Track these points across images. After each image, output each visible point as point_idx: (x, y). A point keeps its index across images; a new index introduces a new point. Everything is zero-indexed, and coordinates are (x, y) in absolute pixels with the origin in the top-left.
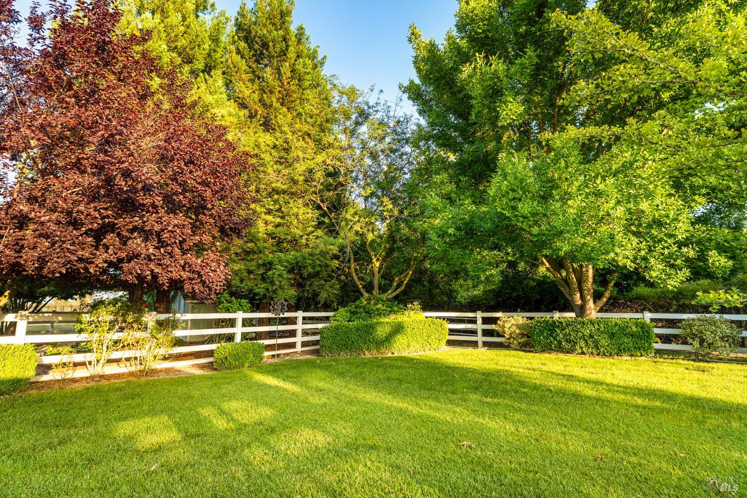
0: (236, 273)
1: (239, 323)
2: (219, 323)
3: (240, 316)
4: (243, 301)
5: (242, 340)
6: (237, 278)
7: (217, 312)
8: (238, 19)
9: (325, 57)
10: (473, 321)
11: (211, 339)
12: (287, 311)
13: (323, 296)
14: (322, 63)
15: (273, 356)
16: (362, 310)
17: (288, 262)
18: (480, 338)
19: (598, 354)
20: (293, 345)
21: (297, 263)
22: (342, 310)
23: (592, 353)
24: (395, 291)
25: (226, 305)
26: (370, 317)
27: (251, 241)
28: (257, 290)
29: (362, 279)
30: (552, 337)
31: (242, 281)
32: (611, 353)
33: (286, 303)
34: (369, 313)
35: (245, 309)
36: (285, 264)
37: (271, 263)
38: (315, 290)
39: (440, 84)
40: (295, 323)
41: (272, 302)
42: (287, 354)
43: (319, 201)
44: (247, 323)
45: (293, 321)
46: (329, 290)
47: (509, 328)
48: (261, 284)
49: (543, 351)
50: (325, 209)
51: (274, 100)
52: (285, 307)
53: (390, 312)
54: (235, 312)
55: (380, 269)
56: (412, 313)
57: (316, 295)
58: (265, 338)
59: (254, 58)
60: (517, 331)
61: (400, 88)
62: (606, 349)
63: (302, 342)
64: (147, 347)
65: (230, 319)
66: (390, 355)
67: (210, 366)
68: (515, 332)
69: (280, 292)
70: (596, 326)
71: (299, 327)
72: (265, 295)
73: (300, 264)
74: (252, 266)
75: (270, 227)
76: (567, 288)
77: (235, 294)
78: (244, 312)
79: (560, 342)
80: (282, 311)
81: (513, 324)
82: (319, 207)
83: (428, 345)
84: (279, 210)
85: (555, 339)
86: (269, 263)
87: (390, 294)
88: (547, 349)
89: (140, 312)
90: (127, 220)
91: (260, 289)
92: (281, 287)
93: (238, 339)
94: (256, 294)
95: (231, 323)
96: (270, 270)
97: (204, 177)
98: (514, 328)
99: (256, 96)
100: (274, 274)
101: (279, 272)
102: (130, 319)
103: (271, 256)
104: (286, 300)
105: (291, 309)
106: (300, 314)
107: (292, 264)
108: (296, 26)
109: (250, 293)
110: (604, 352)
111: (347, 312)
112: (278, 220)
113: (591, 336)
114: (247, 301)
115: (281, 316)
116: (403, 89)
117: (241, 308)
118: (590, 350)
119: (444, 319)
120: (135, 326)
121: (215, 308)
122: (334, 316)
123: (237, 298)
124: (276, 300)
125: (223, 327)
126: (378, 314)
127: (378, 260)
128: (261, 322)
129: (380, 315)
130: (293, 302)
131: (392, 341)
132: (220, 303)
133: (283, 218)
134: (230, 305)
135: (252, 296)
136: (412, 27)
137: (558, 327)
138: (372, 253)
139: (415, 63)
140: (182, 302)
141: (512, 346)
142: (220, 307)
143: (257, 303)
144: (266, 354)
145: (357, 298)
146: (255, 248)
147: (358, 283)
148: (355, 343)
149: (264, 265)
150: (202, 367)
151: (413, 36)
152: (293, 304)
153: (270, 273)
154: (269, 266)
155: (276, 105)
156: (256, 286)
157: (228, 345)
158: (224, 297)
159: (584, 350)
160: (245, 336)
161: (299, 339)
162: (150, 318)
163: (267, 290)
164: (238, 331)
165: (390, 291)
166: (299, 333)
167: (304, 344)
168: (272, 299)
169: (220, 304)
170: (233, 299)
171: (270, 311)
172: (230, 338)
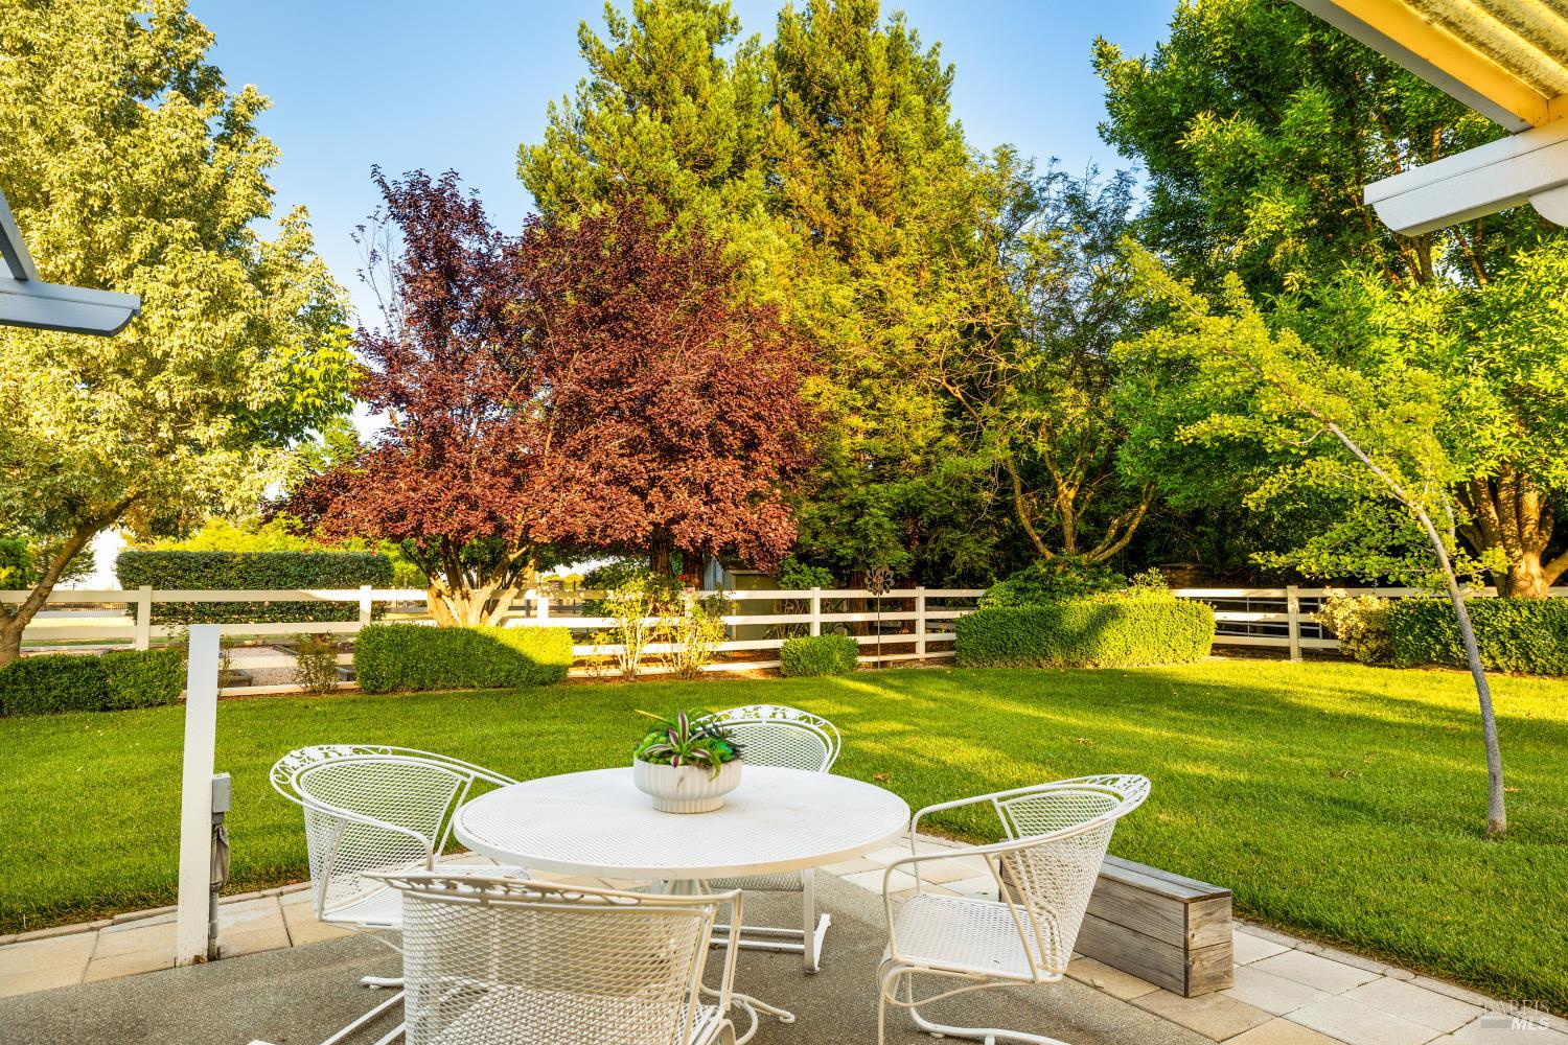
0: (805, 523)
1: (816, 606)
2: (784, 606)
3: (816, 595)
4: (820, 569)
5: (822, 633)
6: (808, 531)
7: (779, 588)
8: (779, 45)
9: (951, 69)
10: (1280, 606)
11: (772, 632)
12: (892, 588)
13: (961, 558)
14: (947, 82)
15: (875, 664)
16: (1036, 585)
17: (891, 500)
18: (1294, 641)
19: (1532, 672)
20: (909, 648)
21: (908, 501)
22: (999, 586)
23: (1517, 669)
24: (1109, 547)
25: (794, 576)
26: (1052, 598)
27: (827, 468)
28: (842, 552)
29: (1041, 524)
30: (1431, 635)
31: (815, 536)
32: (1560, 669)
33: (892, 573)
34: (1051, 591)
35: (824, 583)
36: (886, 504)
37: (862, 504)
38: (943, 549)
39: (1160, 145)
40: (913, 609)
41: (868, 572)
42: (900, 663)
43: (944, 383)
44: (828, 606)
45: (908, 604)
46: (972, 550)
47: (1344, 619)
48: (848, 541)
49: (1416, 665)
50: (959, 395)
51: (854, 201)
52: (890, 580)
53: (1094, 587)
54: (808, 589)
55: (1076, 504)
56: (1145, 591)
57: (947, 558)
58: (863, 634)
59: (814, 116)
60: (1362, 625)
61: (1102, 135)
62: (1547, 660)
63: (927, 643)
64: (687, 640)
65: (800, 601)
66: (1090, 667)
67: (776, 671)
68: (1357, 627)
69: (880, 554)
70: (1525, 613)
71: (920, 615)
72: (855, 560)
73: (912, 503)
74: (831, 509)
75: (860, 438)
76: (1478, 534)
77: (805, 557)
78: (823, 588)
79: (1446, 646)
80: (886, 586)
81: (1354, 612)
82: (946, 393)
83: (1171, 651)
84: (872, 406)
85: (1438, 641)
86: (859, 504)
87: (1101, 553)
88: (1421, 660)
89: (674, 589)
90: (674, 472)
91: (847, 549)
92: (881, 546)
93: (816, 632)
94: (842, 558)
95: (803, 606)
96: (861, 515)
97: (756, 410)
98: (1355, 619)
99: (819, 199)
100: (867, 523)
101: (876, 520)
102: (666, 596)
103: (862, 490)
104: (892, 568)
105: (902, 583)
106: (920, 593)
107: (898, 504)
108: (890, 13)
109: (831, 557)
110: (1544, 666)
111: (1009, 588)
112: (873, 425)
113: (1514, 635)
114: (827, 569)
115: (885, 595)
116: (1107, 135)
117: (817, 581)
118: (1513, 662)
119: (1206, 602)
120: (672, 607)
121: (774, 581)
122: (985, 597)
123: (809, 566)
124: (874, 568)
125: (791, 612)
126: (1068, 593)
127: (1070, 486)
128: (854, 605)
129: (1070, 593)
130: (905, 571)
131: (1093, 643)
132: (784, 573)
133: (879, 420)
134: (800, 576)
135: (833, 561)
136: (1100, 43)
137: (1443, 616)
138: (1057, 473)
139: (1109, 105)
140: (720, 572)
141: (1357, 656)
142: (784, 580)
143: (845, 573)
144: (862, 659)
145: (1027, 563)
146: (835, 479)
147: (1032, 532)
148: (1020, 643)
149: (851, 507)
150: (766, 672)
151: (1104, 58)
152: (906, 575)
153: (860, 522)
154: (858, 508)
155: (858, 210)
156: (841, 543)
157: (802, 641)
158: (790, 564)
159: (1499, 661)
160: (827, 628)
161: (921, 637)
162: (689, 597)
163: (858, 550)
164: (816, 618)
165: (1100, 548)
166: (921, 626)
167: (931, 646)
168: (868, 566)
169: (783, 576)
170: (804, 566)
171: (864, 588)
172: (804, 630)
